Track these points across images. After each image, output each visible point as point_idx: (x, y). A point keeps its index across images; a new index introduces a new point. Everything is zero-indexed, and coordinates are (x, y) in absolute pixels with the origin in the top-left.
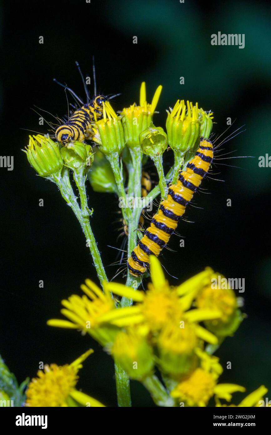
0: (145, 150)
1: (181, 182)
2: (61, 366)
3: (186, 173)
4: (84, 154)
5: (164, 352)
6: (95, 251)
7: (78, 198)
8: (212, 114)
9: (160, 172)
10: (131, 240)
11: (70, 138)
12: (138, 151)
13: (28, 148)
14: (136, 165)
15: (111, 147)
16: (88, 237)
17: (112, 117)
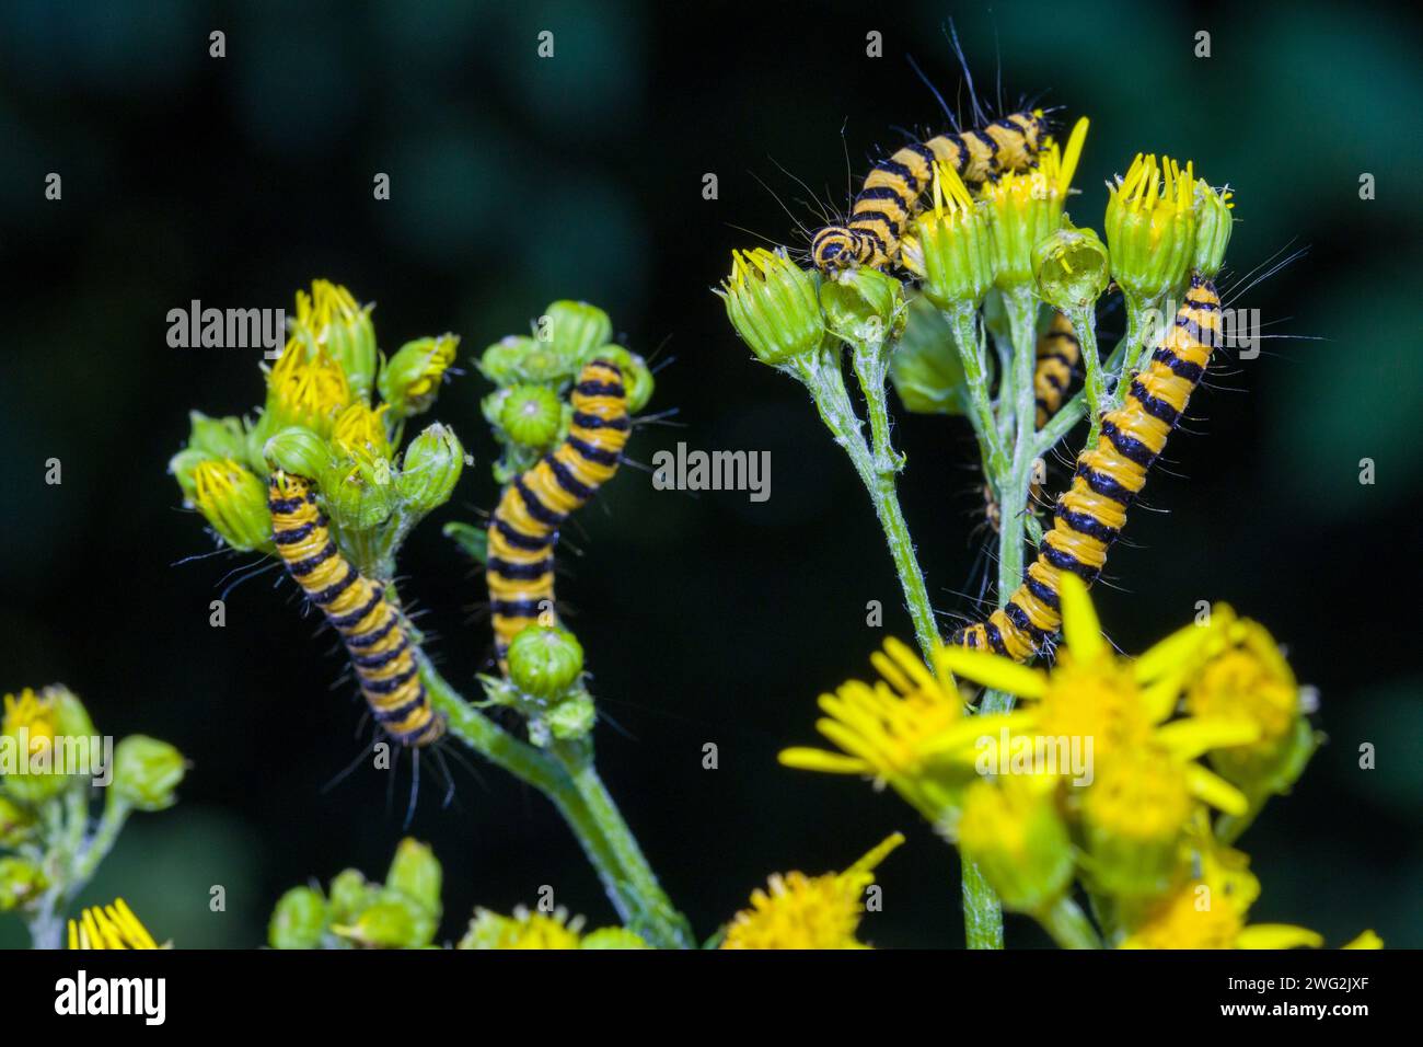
0: (1047, 293)
1: (1140, 400)
2: (814, 879)
3: (1151, 376)
4: (883, 302)
5: (1101, 835)
6: (909, 568)
7: (864, 423)
8: (1230, 195)
9: (1089, 351)
10: (1007, 541)
11: (848, 256)
12: (1026, 299)
13: (729, 284)
14: (1021, 338)
15: (955, 284)
16: (891, 531)
17: (957, 205)
